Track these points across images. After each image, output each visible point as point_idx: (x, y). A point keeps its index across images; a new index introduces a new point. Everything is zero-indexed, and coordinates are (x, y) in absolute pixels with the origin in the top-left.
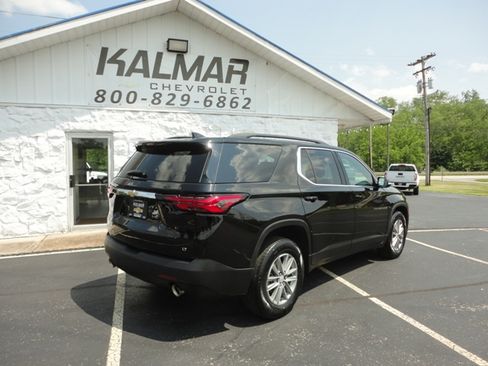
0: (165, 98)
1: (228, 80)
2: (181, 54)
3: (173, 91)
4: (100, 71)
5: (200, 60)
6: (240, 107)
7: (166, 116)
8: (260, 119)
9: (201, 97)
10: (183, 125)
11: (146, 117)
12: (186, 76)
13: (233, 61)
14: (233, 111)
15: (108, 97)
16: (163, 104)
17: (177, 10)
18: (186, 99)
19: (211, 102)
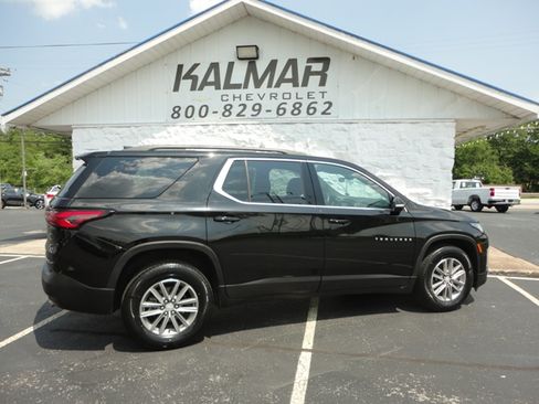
0: (236, 109)
1: (305, 84)
2: (252, 61)
3: (244, 101)
4: (176, 88)
5: (273, 64)
6: (318, 113)
7: (238, 128)
8: (343, 125)
9: (274, 105)
10: (253, 137)
11: (216, 131)
12: (258, 84)
13: (310, 60)
14: (309, 118)
15: (182, 112)
16: (233, 116)
17: (249, 15)
18: (258, 109)
19: (285, 110)
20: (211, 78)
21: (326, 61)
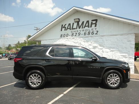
0: (74, 34)
2: (78, 22)
3: (76, 32)
4: (61, 30)
5: (83, 22)
6: (94, 34)
7: (74, 39)
8: (101, 37)
9: (83, 33)
10: (78, 41)
11: (70, 40)
12: (79, 28)
13: (92, 20)
14: (92, 35)
15: (63, 36)
16: (74, 36)
17: (77, 11)
18: (79, 34)
19: (86, 34)
20: (69, 27)
21: (96, 20)
